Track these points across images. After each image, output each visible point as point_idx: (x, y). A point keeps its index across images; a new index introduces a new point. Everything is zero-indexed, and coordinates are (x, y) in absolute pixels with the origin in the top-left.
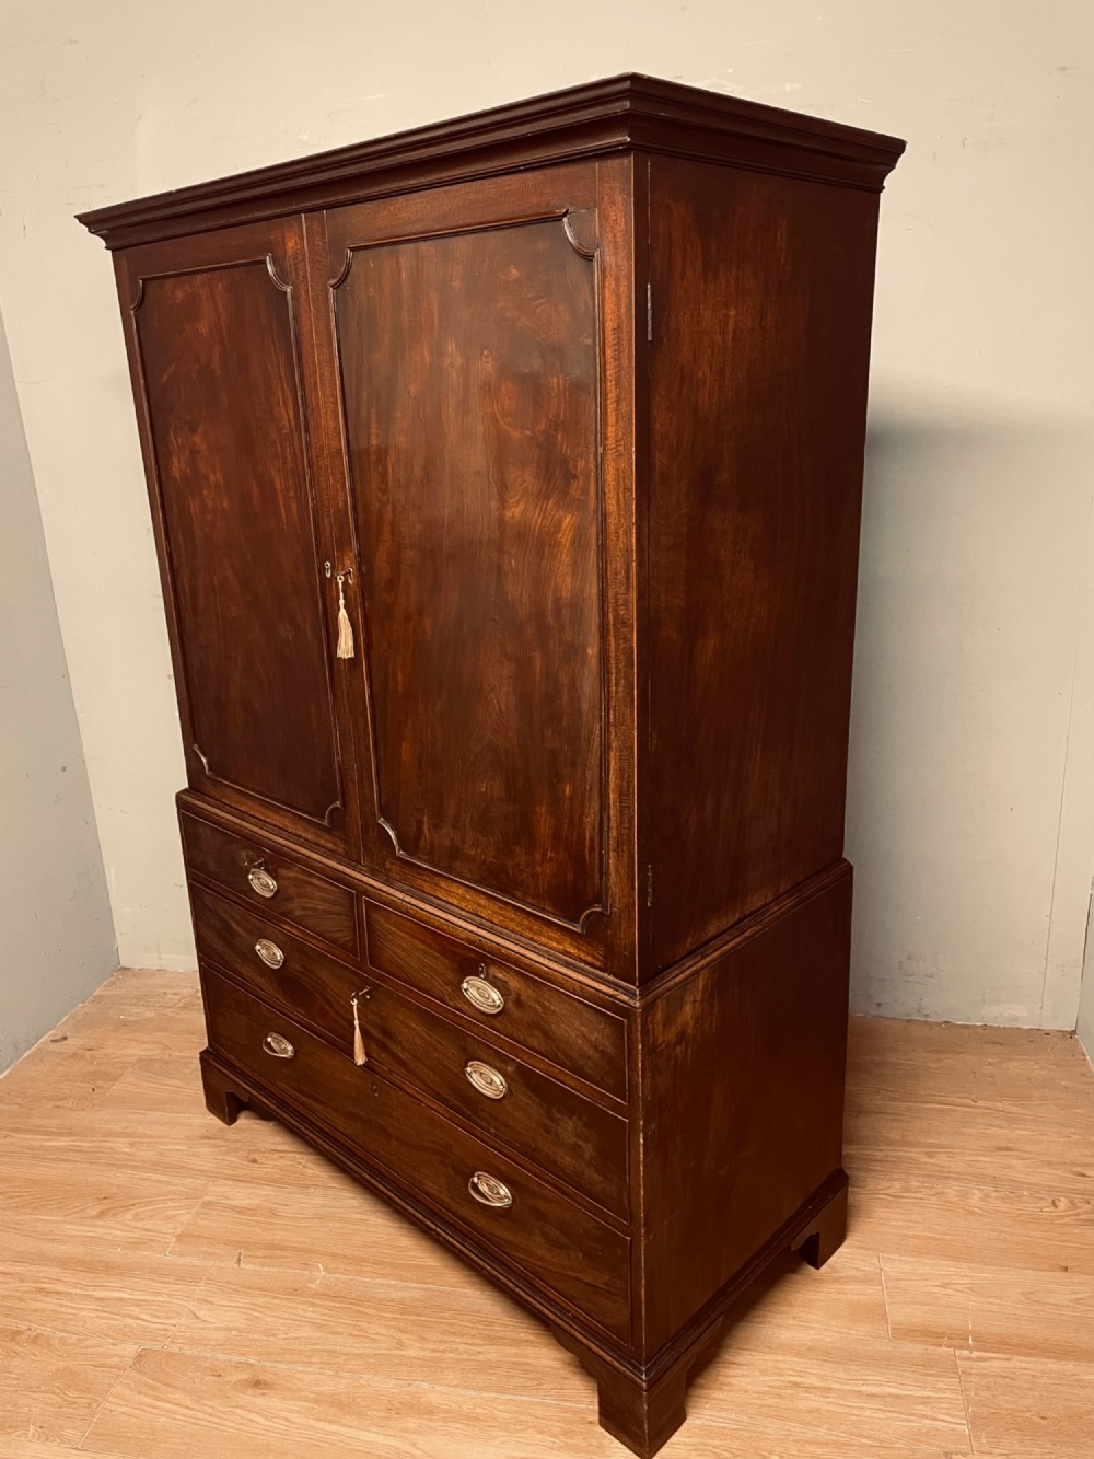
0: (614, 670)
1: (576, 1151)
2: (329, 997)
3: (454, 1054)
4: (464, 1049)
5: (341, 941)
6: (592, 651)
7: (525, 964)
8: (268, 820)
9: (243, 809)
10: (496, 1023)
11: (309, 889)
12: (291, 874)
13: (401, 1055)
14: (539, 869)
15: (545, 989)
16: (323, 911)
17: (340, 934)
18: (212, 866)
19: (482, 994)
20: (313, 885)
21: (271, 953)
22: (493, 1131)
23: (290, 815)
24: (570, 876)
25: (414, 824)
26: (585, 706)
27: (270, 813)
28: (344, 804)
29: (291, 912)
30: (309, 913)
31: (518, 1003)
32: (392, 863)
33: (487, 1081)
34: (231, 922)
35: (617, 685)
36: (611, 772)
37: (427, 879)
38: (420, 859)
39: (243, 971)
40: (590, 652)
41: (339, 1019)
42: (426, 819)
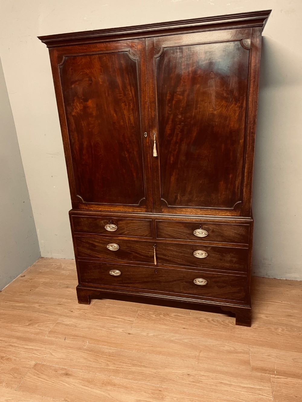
0: (248, 144)
1: (231, 261)
2: (138, 252)
3: (188, 252)
4: (193, 249)
5: (146, 234)
6: (242, 141)
7: (216, 221)
8: (111, 210)
9: (100, 209)
10: (204, 239)
11: (131, 224)
12: (124, 222)
13: (168, 258)
14: (219, 198)
15: (223, 225)
16: (137, 229)
17: (144, 233)
18: (86, 229)
19: (200, 233)
20: (133, 223)
21: (113, 247)
22: (202, 266)
23: (122, 206)
24: (230, 197)
25: (174, 197)
26: (238, 155)
27: (112, 208)
28: (146, 198)
29: (123, 233)
30: (131, 231)
31: (213, 231)
32: (165, 209)
33: (200, 254)
34: (94, 243)
35: (249, 148)
36: (246, 168)
37: (179, 210)
38: (176, 205)
39: (99, 256)
40: (241, 141)
41: (142, 257)
42: (179, 195)
